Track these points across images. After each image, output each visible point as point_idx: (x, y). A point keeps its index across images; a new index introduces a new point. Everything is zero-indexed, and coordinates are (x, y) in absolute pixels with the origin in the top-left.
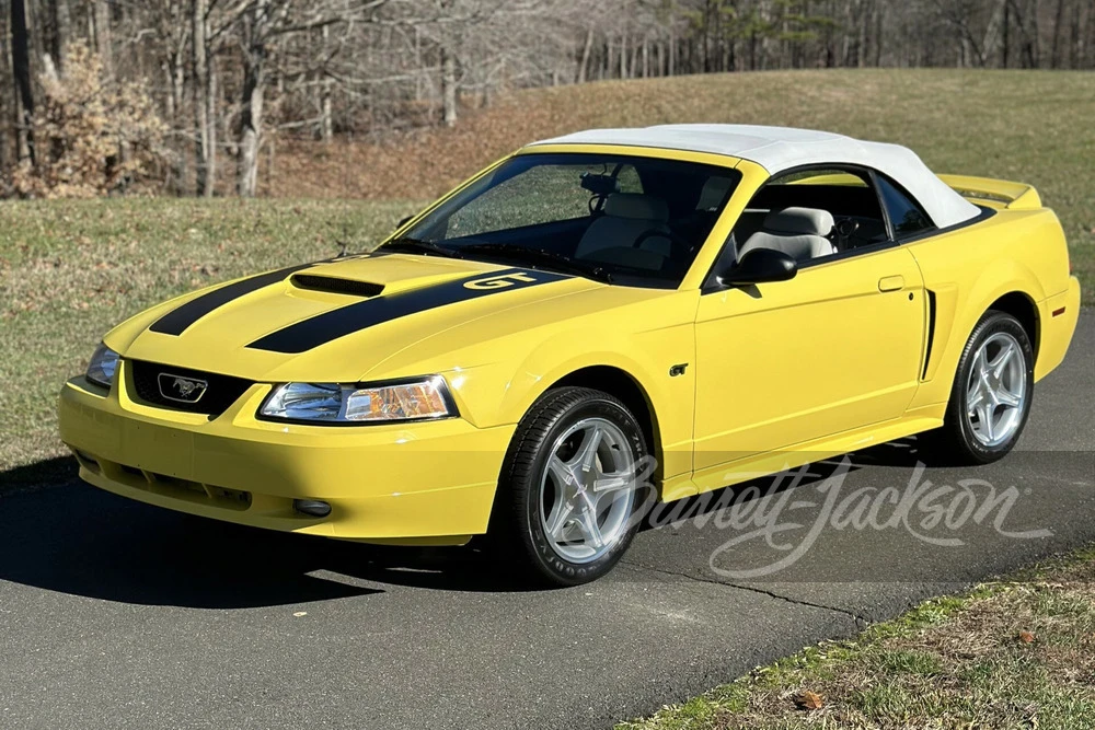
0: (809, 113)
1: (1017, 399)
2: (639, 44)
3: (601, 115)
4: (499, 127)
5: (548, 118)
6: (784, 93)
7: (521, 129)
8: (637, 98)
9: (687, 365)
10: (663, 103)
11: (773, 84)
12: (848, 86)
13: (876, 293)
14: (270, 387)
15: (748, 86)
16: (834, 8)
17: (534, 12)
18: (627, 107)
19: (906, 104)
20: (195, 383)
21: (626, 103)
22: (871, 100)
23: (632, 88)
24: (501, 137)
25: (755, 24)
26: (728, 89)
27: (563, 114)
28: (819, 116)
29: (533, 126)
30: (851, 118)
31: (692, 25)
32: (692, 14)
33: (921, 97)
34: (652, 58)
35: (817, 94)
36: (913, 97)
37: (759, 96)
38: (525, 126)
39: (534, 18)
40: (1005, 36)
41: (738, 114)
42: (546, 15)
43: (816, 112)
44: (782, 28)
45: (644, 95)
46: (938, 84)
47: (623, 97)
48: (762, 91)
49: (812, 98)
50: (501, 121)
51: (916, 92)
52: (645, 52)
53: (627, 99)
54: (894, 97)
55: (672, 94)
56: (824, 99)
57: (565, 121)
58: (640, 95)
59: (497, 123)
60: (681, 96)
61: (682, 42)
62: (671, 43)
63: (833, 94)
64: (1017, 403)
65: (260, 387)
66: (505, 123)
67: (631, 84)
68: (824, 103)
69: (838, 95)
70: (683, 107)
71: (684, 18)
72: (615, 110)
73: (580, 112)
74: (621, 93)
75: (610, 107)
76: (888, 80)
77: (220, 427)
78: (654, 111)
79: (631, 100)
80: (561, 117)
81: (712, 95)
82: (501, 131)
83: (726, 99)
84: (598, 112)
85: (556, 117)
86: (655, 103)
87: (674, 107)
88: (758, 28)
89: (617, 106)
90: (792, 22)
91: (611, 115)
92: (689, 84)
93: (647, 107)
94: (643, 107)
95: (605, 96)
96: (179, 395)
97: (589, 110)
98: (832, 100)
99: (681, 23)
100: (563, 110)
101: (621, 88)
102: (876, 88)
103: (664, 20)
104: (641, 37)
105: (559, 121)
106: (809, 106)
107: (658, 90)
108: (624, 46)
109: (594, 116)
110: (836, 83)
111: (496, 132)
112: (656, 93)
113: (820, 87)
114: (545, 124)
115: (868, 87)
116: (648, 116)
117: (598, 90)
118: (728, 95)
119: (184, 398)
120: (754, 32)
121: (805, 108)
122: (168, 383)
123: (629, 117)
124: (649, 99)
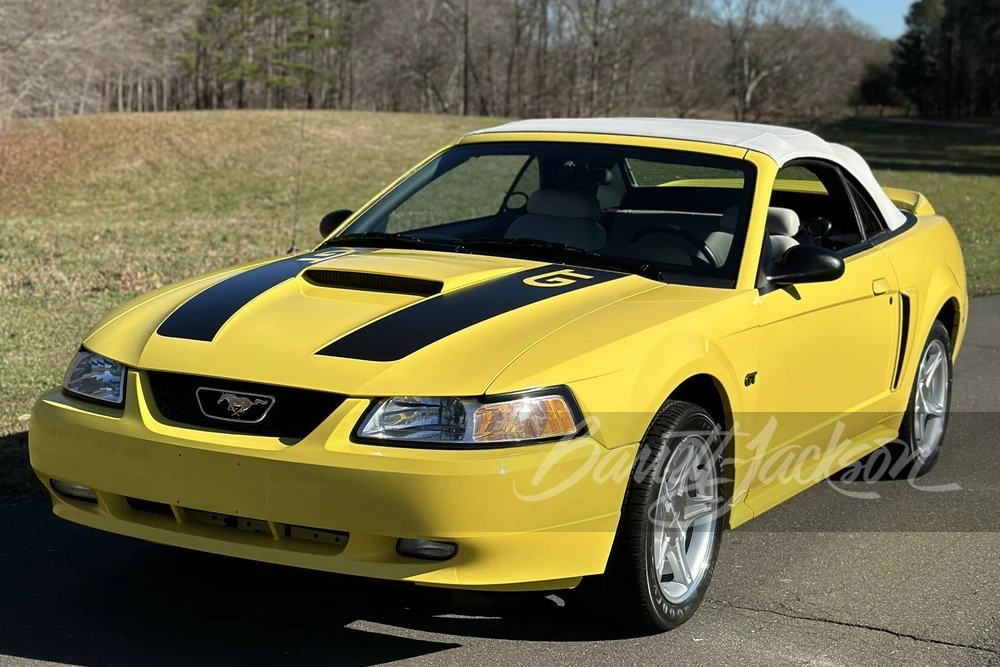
0: (314, 149)
1: (940, 408)
2: (135, 81)
3: (113, 145)
4: (12, 153)
5: (61, 146)
6: (286, 129)
7: (35, 156)
8: (147, 130)
9: (756, 373)
10: (173, 135)
11: (274, 122)
12: (344, 125)
13: (870, 297)
14: (367, 402)
15: (251, 123)
16: (313, 57)
17: (62, 43)
18: (137, 138)
19: (401, 143)
20: (253, 399)
21: (136, 135)
22: (368, 138)
23: (141, 121)
24: (15, 162)
25: (243, 68)
26: (233, 124)
27: (76, 143)
28: (324, 152)
29: (47, 154)
30: (355, 154)
31: (186, 64)
32: (184, 55)
33: (413, 137)
34: (146, 94)
35: (318, 132)
36: (404, 137)
37: (264, 132)
38: (38, 153)
39: (62, 49)
40: (466, 87)
41: (247, 148)
42: (74, 46)
43: (321, 149)
44: (267, 72)
45: (154, 128)
46: (425, 127)
47: (133, 129)
48: (266, 127)
49: (315, 135)
50: (13, 148)
51: (408, 133)
52: (140, 89)
53: (137, 131)
54: (389, 137)
55: (180, 128)
56: (325, 136)
57: (78, 150)
58: (149, 127)
59: (9, 150)
60: (190, 130)
61: (174, 80)
62: (165, 82)
63: (332, 132)
64: (939, 411)
65: (357, 403)
66: (18, 150)
67: (138, 117)
68: (327, 140)
69: (336, 133)
70: (193, 140)
71: (178, 59)
72: (126, 140)
73: (92, 141)
74: (130, 125)
75: (122, 137)
76: (379, 122)
77: (304, 452)
78: (165, 143)
79: (141, 133)
80: (73, 146)
81: (219, 130)
82: (14, 157)
83: (233, 134)
84: (110, 142)
85: (69, 146)
86: (165, 136)
87: (184, 139)
88: (247, 72)
89: (128, 137)
90: (276, 67)
91: (124, 145)
92: (196, 119)
93: (158, 139)
94: (154, 138)
95: (115, 128)
96: (228, 414)
97: (102, 141)
98: (332, 138)
99: (175, 63)
100: (75, 139)
101: (129, 120)
102: (371, 129)
103: (160, 60)
104: (137, 73)
105: (72, 150)
106: (313, 142)
107: (167, 123)
108: (120, 82)
109: (107, 145)
110: (332, 123)
111: (10, 158)
112: (165, 126)
113: (319, 126)
114: (58, 152)
115: (363, 127)
116: (160, 147)
117: (107, 121)
118: (235, 130)
119: (236, 417)
120: (243, 75)
121: (309, 144)
122: (210, 400)
123: (142, 148)
124: (159, 131)
